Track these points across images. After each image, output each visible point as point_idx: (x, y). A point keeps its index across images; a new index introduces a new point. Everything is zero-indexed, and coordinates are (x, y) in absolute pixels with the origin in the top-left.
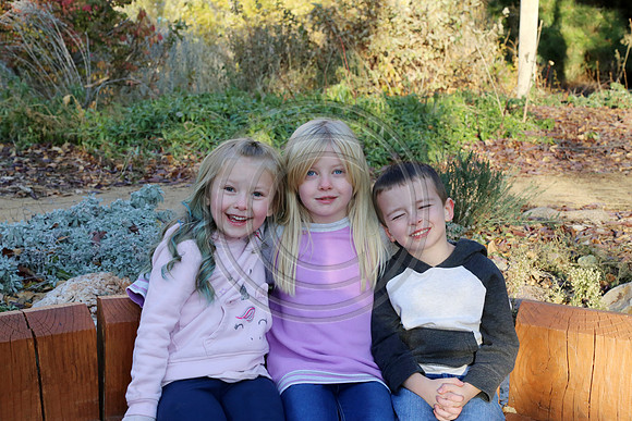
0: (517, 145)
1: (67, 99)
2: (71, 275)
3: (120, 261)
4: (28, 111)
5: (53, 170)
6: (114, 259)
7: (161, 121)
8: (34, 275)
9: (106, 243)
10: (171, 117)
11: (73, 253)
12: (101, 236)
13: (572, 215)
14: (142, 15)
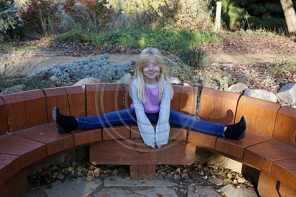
0: (212, 45)
1: (88, 30)
2: (83, 78)
3: (96, 74)
4: (78, 33)
5: (84, 49)
6: (94, 74)
7: (113, 36)
8: (73, 78)
9: (93, 70)
10: (116, 35)
11: (84, 72)
12: (91, 67)
13: (224, 65)
14: (111, 7)
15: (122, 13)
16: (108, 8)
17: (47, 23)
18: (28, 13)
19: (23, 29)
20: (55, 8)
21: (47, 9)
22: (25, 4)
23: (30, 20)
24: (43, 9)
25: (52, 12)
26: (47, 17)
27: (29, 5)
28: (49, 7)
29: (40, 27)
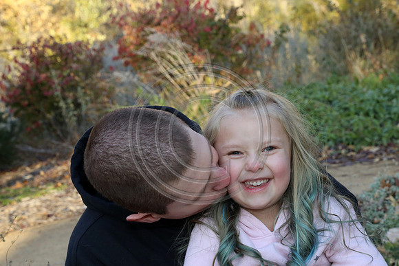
14: (252, 27)
15: (286, 40)
16: (245, 31)
17: (78, 105)
18: (22, 87)
19: (11, 134)
20: (96, 61)
21: (74, 66)
22: (12, 64)
23: (29, 105)
24: (61, 68)
25: (88, 73)
26: (74, 88)
27: (23, 65)
28: (78, 61)
29: (60, 120)
